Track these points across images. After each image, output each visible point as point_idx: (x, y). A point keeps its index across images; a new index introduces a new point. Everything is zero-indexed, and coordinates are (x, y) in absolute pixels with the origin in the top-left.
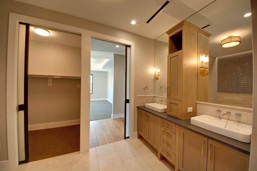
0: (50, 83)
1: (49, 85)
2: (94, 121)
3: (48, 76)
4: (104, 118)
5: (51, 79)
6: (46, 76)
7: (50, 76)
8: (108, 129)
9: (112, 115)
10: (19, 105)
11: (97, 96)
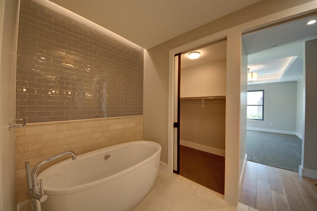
0: (203, 104)
1: (202, 107)
2: (258, 164)
3: (200, 97)
4: (280, 167)
5: (204, 100)
6: (198, 97)
7: (203, 97)
8: (284, 190)
9: (301, 167)
10: (174, 123)
11: (271, 124)
